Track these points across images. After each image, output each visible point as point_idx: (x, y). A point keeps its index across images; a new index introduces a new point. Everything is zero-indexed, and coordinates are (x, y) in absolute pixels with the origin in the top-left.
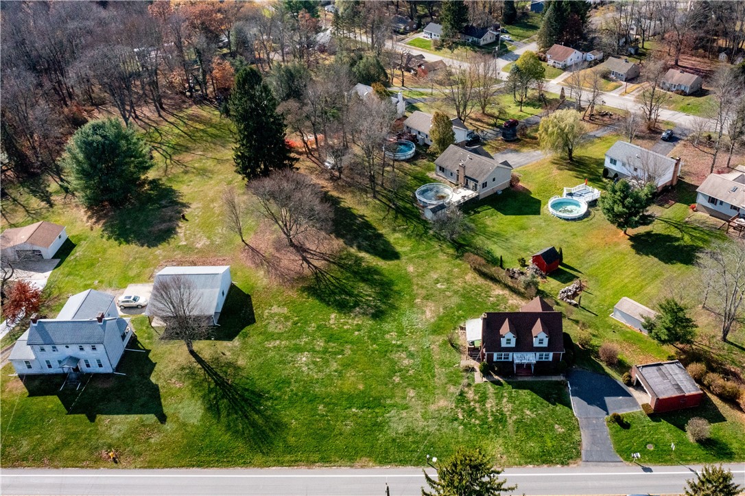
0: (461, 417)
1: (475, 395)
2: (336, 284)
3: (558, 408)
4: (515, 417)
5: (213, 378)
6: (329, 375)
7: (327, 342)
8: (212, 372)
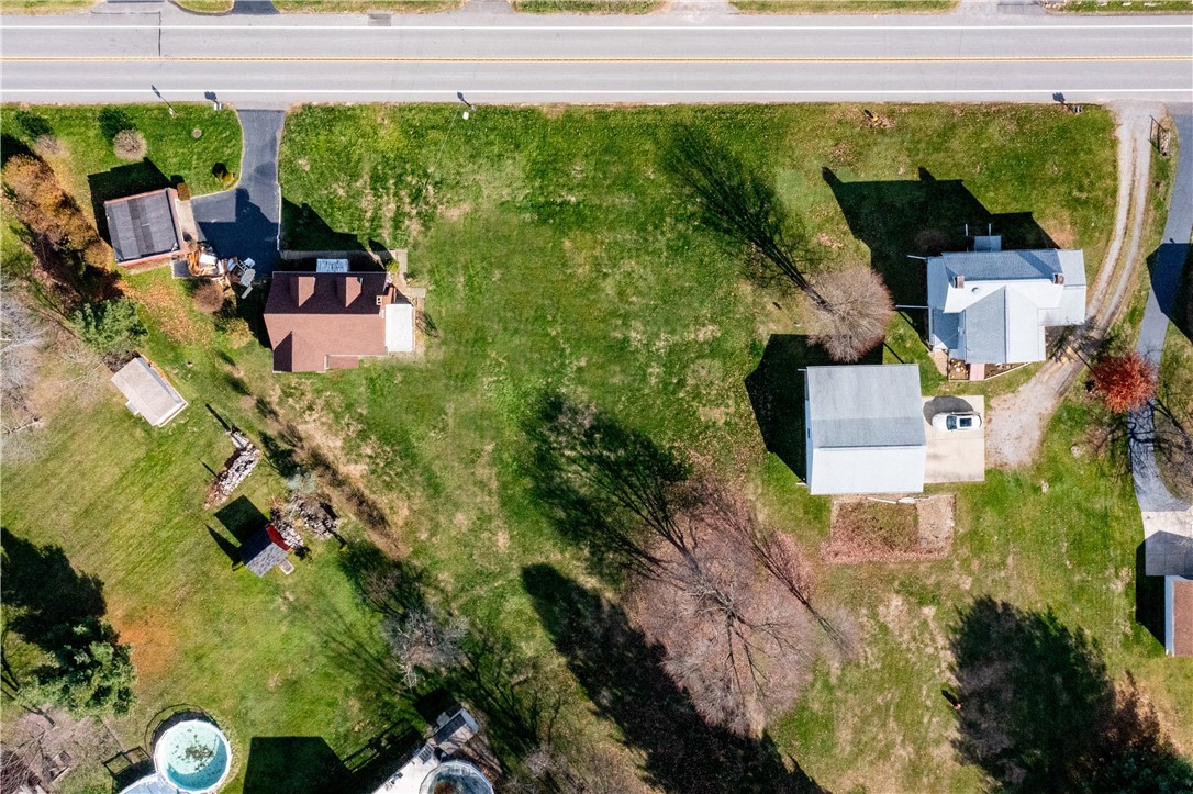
0: (430, 187)
1: (408, 227)
2: (627, 488)
3: (301, 199)
4: (358, 184)
5: (779, 252)
6: (615, 266)
7: (626, 340)
8: (785, 266)
